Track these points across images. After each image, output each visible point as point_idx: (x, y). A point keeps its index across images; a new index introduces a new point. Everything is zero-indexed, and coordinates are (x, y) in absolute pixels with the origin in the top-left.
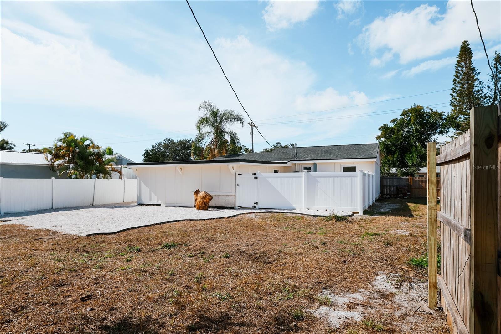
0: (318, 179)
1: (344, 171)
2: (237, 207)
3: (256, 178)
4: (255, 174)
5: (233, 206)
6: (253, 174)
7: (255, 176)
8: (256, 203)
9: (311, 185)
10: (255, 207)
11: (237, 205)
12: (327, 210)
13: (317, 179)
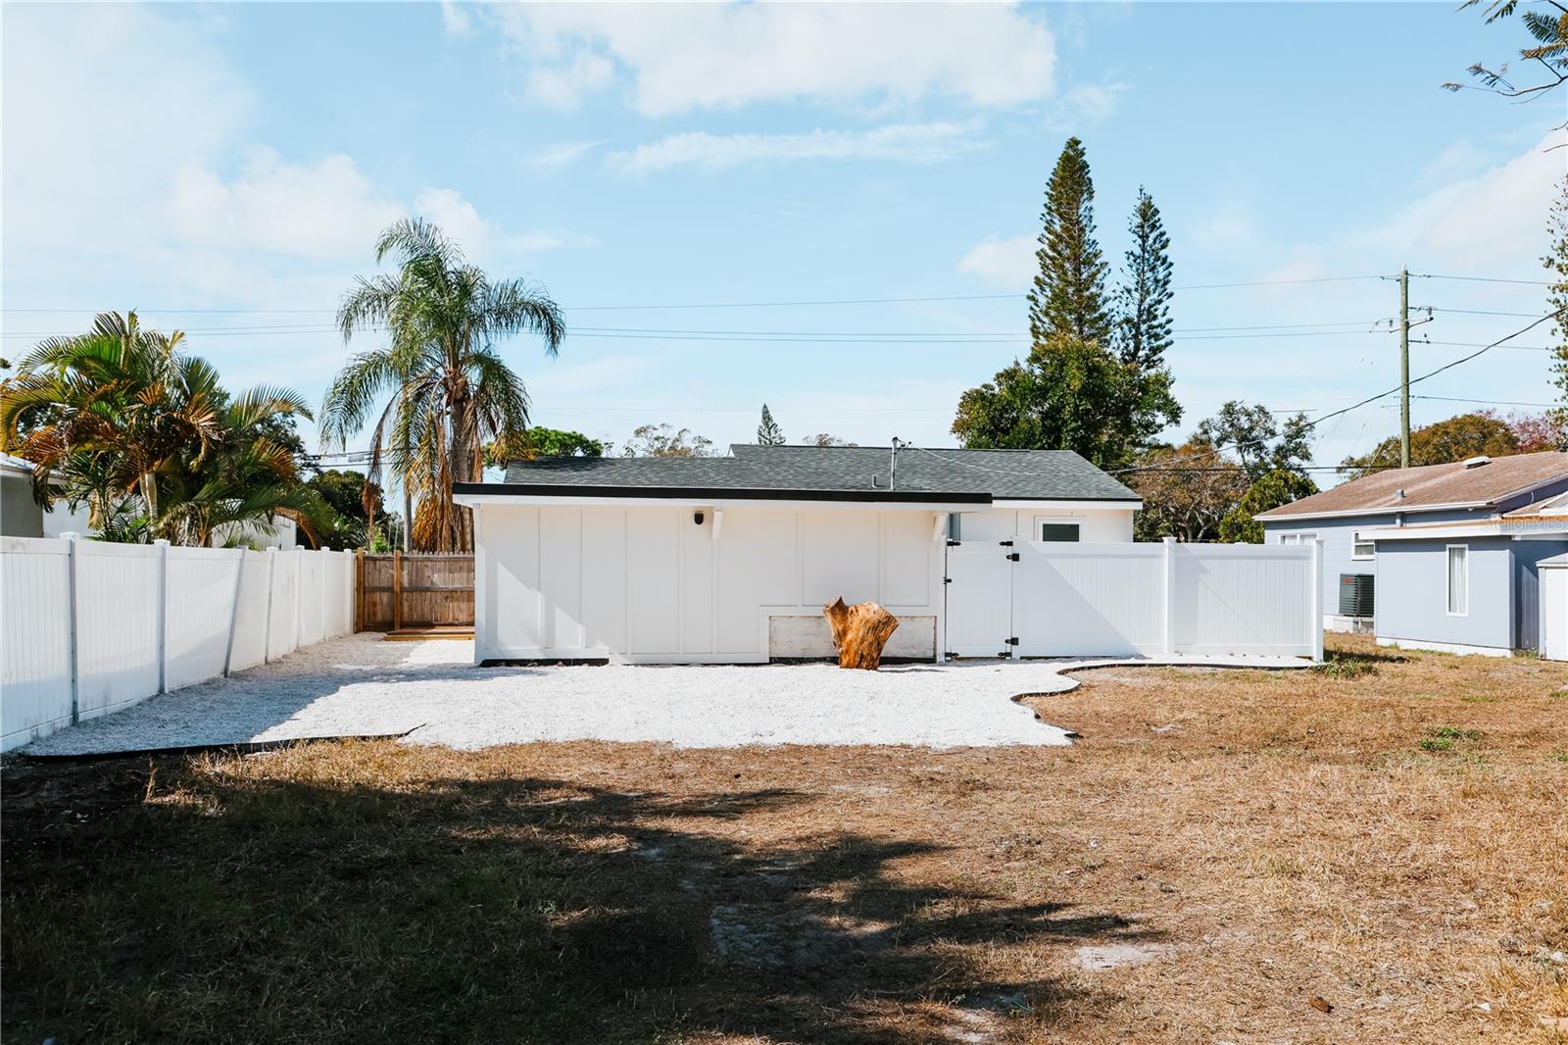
0: (1208, 564)
1: (1044, 540)
2: (940, 658)
3: (1015, 557)
4: (1010, 544)
5: (930, 654)
6: (1003, 544)
7: (1010, 551)
8: (1014, 641)
9: (1185, 580)
10: (1009, 654)
11: (940, 651)
12: (1232, 655)
13: (1202, 562)
